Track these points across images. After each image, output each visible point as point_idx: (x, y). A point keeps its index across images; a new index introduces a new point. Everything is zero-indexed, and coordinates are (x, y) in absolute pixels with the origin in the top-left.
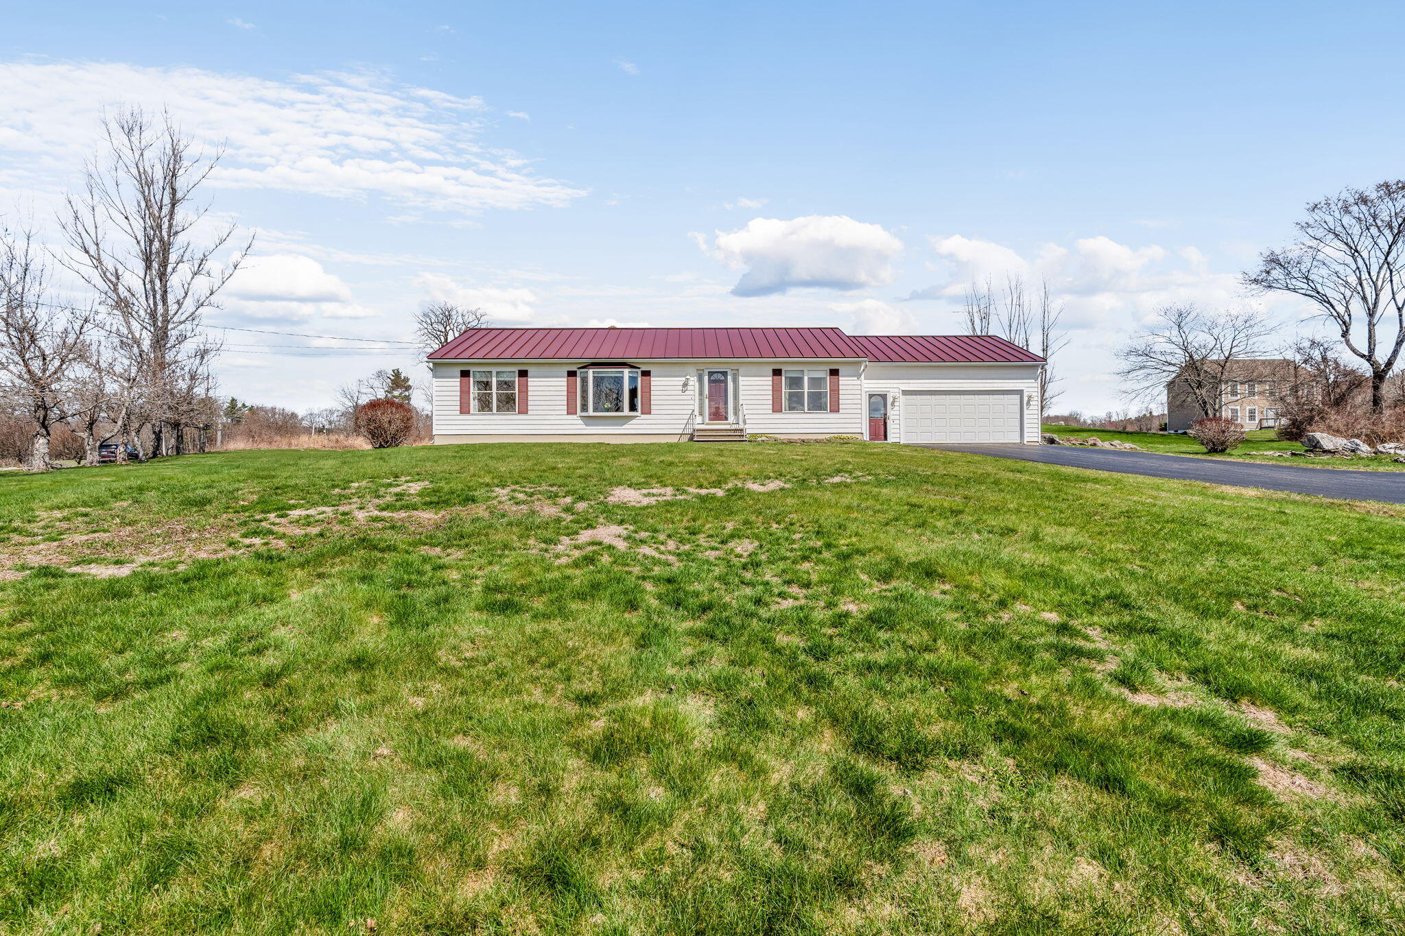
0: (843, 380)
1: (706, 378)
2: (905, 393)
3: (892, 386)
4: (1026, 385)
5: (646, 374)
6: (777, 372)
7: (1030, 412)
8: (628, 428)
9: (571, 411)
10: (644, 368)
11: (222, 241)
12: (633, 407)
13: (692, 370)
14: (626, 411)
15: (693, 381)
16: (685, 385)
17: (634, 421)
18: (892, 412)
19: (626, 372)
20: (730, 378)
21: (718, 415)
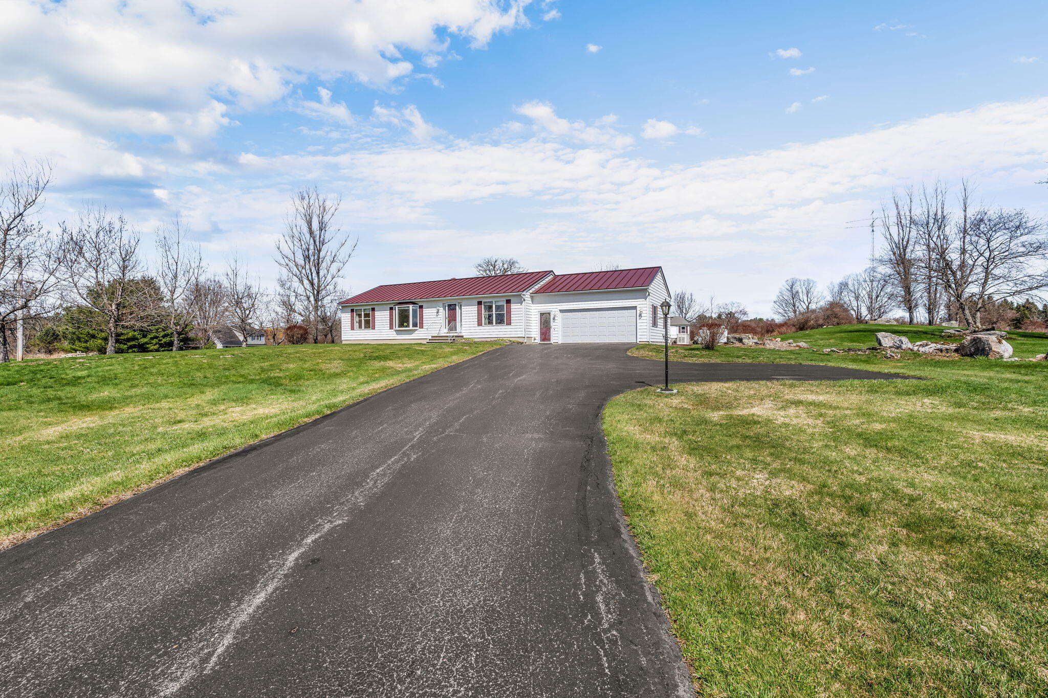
0: (513, 306)
1: (447, 308)
2: (561, 311)
3: (554, 308)
4: (639, 303)
5: (421, 307)
6: (480, 303)
7: (641, 321)
8: (413, 336)
9: (391, 327)
10: (420, 304)
11: (343, 245)
12: (415, 325)
13: (441, 304)
14: (411, 327)
15: (441, 310)
16: (438, 312)
17: (416, 332)
18: (554, 324)
19: (411, 307)
20: (457, 307)
21: (453, 328)
